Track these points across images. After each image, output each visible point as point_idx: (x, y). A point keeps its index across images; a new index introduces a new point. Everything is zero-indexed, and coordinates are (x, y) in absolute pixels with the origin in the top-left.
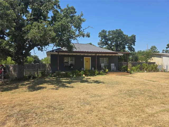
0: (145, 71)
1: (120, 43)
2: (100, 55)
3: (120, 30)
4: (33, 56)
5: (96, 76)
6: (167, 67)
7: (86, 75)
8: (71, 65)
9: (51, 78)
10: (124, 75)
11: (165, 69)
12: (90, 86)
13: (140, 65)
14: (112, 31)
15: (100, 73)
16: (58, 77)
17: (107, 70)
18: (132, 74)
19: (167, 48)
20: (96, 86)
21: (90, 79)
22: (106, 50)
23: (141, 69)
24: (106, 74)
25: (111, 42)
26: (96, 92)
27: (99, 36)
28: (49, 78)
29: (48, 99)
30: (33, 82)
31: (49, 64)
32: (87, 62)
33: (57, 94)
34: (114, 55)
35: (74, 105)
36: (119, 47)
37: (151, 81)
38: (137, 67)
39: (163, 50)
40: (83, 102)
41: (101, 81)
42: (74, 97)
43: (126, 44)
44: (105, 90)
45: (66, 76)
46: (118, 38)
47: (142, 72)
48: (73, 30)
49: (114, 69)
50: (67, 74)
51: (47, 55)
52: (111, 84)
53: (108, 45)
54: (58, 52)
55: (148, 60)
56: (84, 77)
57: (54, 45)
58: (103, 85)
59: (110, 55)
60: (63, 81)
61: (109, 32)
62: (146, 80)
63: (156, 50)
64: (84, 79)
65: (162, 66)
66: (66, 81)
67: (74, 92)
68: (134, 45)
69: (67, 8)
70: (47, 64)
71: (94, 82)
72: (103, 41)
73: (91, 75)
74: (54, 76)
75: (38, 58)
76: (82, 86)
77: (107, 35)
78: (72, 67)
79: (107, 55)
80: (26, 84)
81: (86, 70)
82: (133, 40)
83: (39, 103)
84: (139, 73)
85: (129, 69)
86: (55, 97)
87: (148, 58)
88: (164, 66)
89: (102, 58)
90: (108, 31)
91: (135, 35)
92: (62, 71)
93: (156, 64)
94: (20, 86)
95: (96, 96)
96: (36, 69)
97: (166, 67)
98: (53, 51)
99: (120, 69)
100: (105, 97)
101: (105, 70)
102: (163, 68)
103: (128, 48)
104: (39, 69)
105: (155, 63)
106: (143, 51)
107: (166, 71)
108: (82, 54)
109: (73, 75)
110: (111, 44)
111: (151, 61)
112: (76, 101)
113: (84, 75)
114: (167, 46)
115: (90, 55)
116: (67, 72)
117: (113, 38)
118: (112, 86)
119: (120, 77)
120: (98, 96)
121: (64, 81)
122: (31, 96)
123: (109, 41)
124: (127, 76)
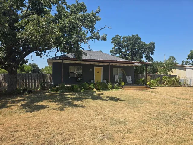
0: (167, 85)
1: (137, 52)
2: (114, 64)
3: (137, 35)
4: (32, 64)
5: (109, 90)
6: (191, 80)
7: (97, 89)
8: (78, 76)
9: (53, 92)
10: (143, 90)
11: (189, 83)
12: (105, 105)
13: (159, 78)
14: (128, 37)
15: (114, 87)
16: (61, 91)
17: (123, 84)
18: (152, 88)
19: (188, 59)
20: (114, 105)
21: (102, 94)
22: (121, 59)
23: (161, 83)
24: (121, 89)
25: (126, 50)
26: (116, 115)
27: (112, 42)
28: (50, 93)
29: (47, 126)
30: (28, 97)
31: (51, 74)
32: (98, 72)
33: (60, 118)
34: (130, 65)
35: (87, 141)
36: (135, 56)
37: (180, 98)
38: (157, 80)
39: (183, 62)
40: (101, 134)
41: (118, 98)
42: (86, 123)
43: (143, 53)
44: (127, 113)
45: (71, 90)
46: (134, 45)
47: (163, 87)
48: (83, 32)
49: (130, 82)
50: (73, 87)
51: (49, 63)
52: (133, 103)
53: (122, 53)
54: (62, 60)
55: (168, 72)
56: (95, 92)
57: (57, 50)
58: (123, 104)
59: (126, 65)
60: (69, 98)
61: (124, 38)
62: (173, 97)
63: (175, 61)
64: (95, 95)
65: (185, 79)
66: (72, 96)
67: (85, 115)
68: (153, 54)
69: (76, 4)
70: (48, 74)
71: (109, 100)
72: (116, 48)
73: (103, 90)
74: (57, 90)
75: (37, 67)
76: (95, 106)
77: (121, 41)
78: (79, 79)
79: (122, 65)
80: (18, 100)
81: (97, 83)
82: (151, 48)
83: (32, 136)
84: (159, 88)
85: (148, 83)
86: (57, 125)
87: (168, 70)
88: (187, 80)
89: (116, 69)
90: (122, 36)
91: (154, 42)
92: (67, 83)
93: (178, 77)
94: (10, 103)
95: (118, 123)
96: (33, 81)
97: (189, 81)
98: (56, 58)
99: (138, 83)
100: (131, 125)
101: (120, 84)
102: (186, 81)
103: (146, 57)
104: (38, 81)
105: (177, 75)
106: (160, 62)
107: (189, 85)
108: (92, 63)
109: (81, 89)
110: (126, 52)
111: (172, 74)
112: (89, 132)
113: (94, 90)
114: (188, 57)
115: (101, 64)
116: (73, 85)
117: (128, 46)
118: (135, 105)
119: (139, 92)
120: (121, 122)
121: (69, 96)
122: (21, 122)
123: (123, 48)
124: (147, 92)
